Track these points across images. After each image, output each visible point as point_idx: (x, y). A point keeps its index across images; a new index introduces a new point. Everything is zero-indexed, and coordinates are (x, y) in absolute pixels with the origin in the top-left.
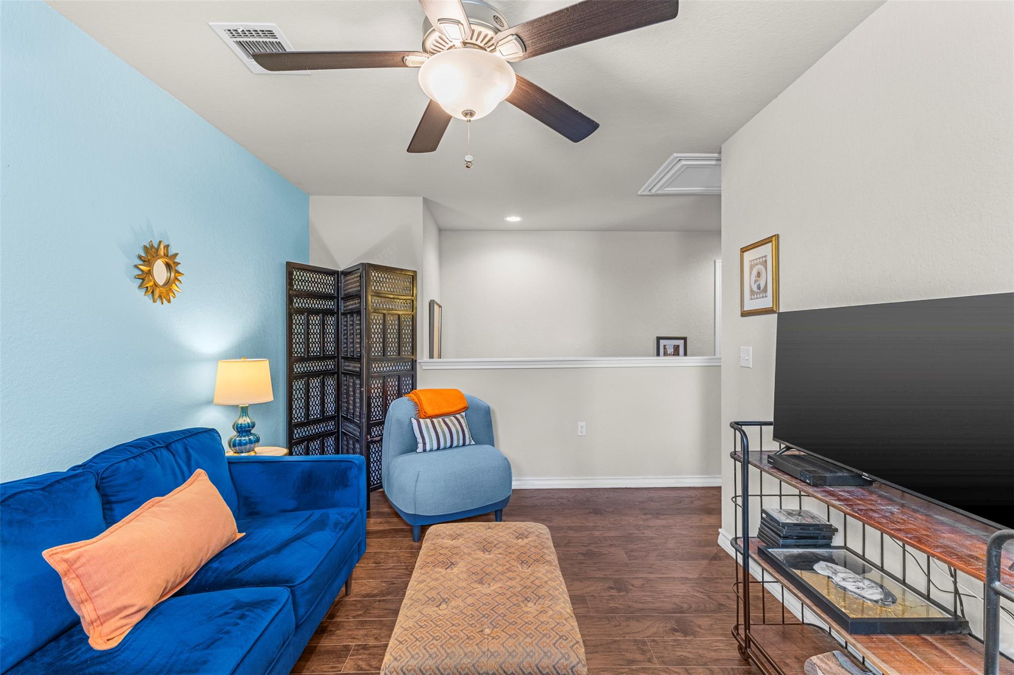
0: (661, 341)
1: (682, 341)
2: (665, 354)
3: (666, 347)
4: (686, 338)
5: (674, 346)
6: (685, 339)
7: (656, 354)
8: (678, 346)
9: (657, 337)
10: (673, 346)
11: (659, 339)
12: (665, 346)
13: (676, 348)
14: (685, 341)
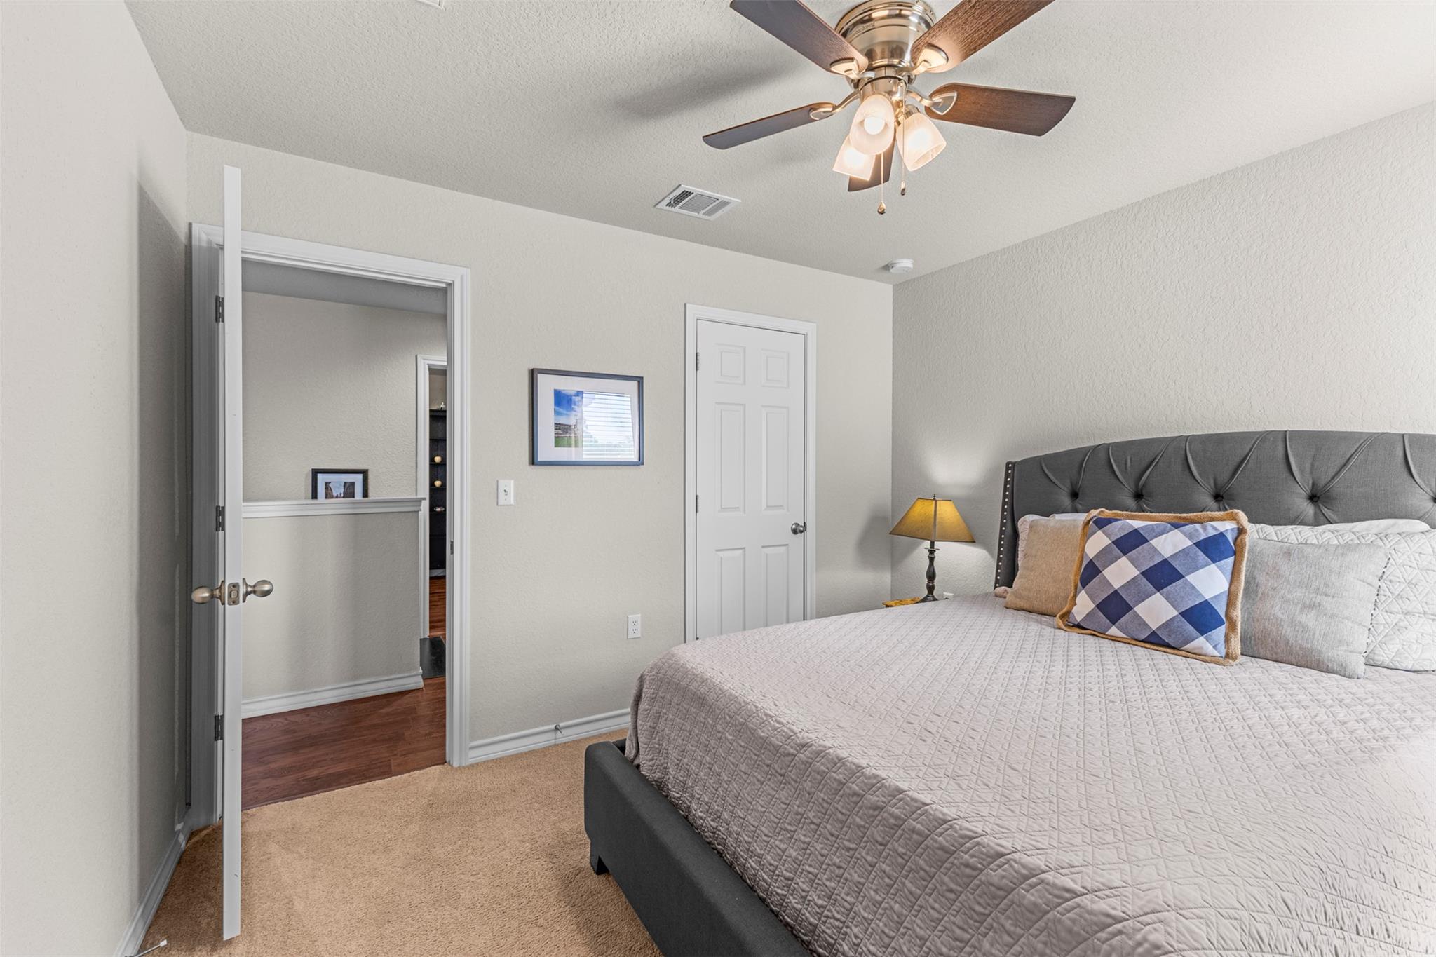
0: (320, 476)
1: (360, 476)
2: (328, 495)
3: (330, 485)
4: (367, 470)
5: (345, 483)
6: (364, 473)
7: (311, 497)
8: (353, 484)
9: (313, 470)
10: (343, 484)
11: (315, 473)
12: (327, 483)
13: (349, 487)
14: (363, 476)
